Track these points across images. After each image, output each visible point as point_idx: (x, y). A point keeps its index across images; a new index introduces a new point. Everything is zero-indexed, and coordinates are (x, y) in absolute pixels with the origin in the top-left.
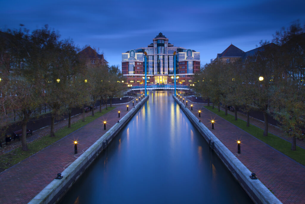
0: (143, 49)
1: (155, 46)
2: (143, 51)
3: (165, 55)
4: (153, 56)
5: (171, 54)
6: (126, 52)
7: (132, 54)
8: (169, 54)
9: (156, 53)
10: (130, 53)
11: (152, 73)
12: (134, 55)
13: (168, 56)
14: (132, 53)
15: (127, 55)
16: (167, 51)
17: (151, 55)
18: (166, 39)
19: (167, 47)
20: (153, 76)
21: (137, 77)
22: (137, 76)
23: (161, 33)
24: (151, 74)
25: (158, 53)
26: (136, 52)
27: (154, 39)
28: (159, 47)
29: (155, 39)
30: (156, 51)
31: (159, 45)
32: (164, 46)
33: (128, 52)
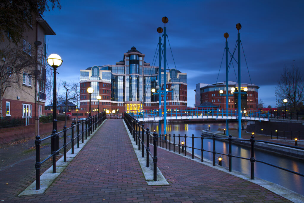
0: (110, 66)
1: (127, 63)
2: (110, 68)
3: (140, 76)
4: (124, 77)
5: (148, 75)
6: (87, 69)
7: (94, 72)
8: (145, 75)
9: (128, 73)
10: (93, 70)
11: (123, 100)
12: (98, 73)
13: (144, 77)
14: (96, 70)
15: (89, 73)
16: (143, 70)
17: (120, 75)
18: (142, 55)
19: (142, 66)
20: (124, 104)
21: (103, 104)
22: (103, 102)
23: (134, 47)
24: (121, 101)
25: (130, 72)
26: (101, 70)
27: (125, 54)
28: (133, 65)
29: (127, 54)
30: (128, 71)
31: (132, 62)
32: (139, 64)
33: (89, 69)
